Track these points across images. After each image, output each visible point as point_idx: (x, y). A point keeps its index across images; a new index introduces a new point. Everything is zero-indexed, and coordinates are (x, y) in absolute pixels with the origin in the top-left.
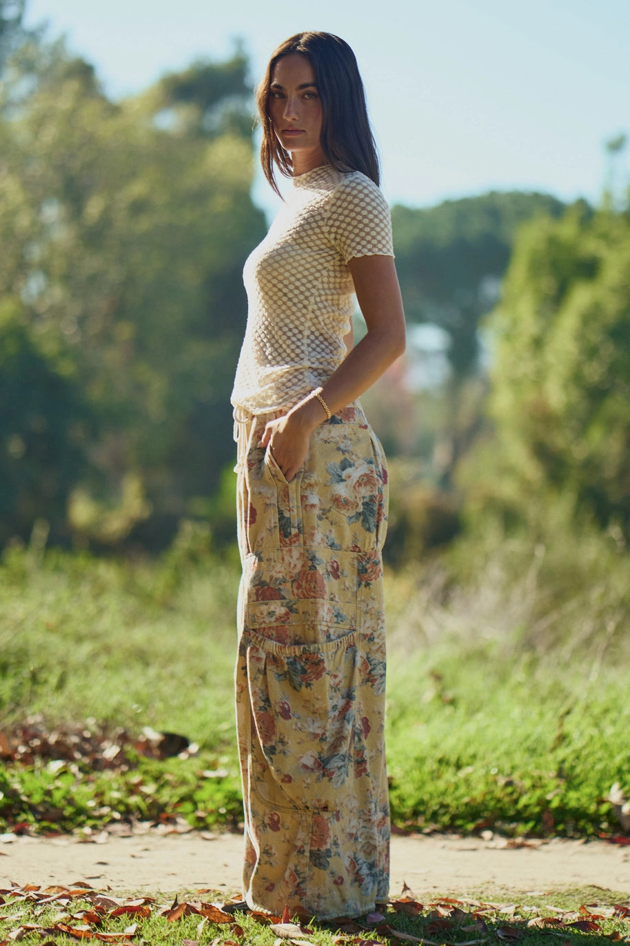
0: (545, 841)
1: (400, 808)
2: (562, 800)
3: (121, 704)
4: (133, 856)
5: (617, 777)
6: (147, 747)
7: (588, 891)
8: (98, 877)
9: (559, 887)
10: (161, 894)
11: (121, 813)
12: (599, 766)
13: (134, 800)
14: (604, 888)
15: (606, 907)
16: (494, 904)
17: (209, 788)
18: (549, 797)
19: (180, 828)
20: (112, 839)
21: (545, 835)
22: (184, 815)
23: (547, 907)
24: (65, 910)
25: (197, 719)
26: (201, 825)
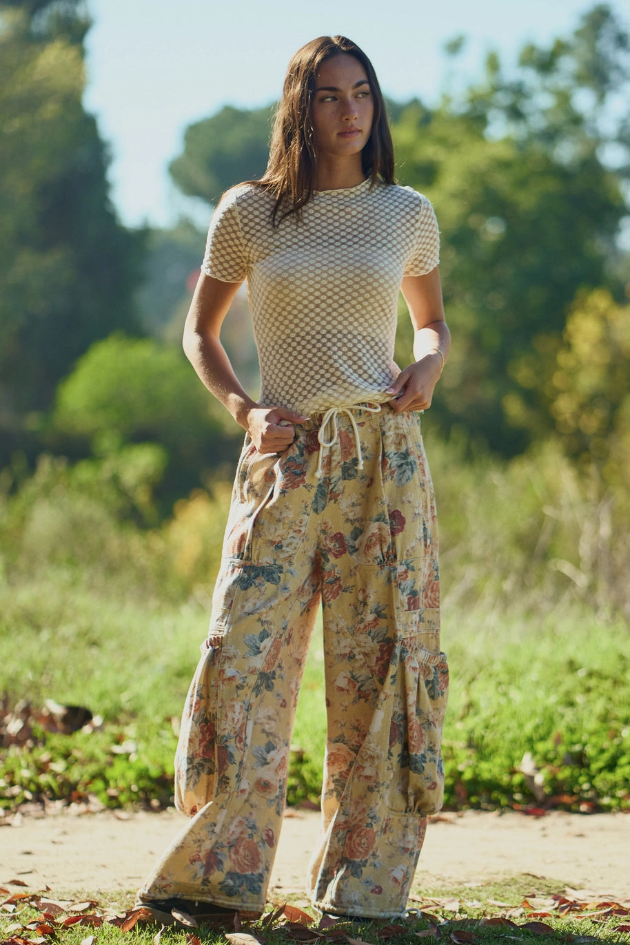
0: (460, 813)
1: (312, 781)
2: (474, 773)
3: (18, 674)
4: (54, 842)
5: (527, 746)
6: (50, 720)
7: (523, 880)
8: (30, 872)
9: (495, 876)
10: (101, 894)
11: (31, 792)
12: (509, 736)
13: (44, 779)
14: (539, 876)
15: (543, 897)
16: (436, 899)
17: (119, 766)
18: (460, 768)
19: (92, 807)
20: (26, 820)
21: (459, 807)
22: (96, 794)
23: (489, 901)
24: (13, 918)
25: (95, 689)
26: (114, 804)
